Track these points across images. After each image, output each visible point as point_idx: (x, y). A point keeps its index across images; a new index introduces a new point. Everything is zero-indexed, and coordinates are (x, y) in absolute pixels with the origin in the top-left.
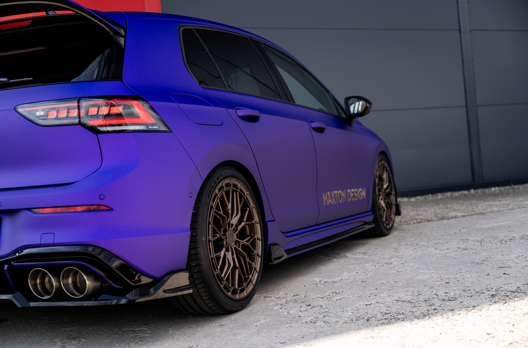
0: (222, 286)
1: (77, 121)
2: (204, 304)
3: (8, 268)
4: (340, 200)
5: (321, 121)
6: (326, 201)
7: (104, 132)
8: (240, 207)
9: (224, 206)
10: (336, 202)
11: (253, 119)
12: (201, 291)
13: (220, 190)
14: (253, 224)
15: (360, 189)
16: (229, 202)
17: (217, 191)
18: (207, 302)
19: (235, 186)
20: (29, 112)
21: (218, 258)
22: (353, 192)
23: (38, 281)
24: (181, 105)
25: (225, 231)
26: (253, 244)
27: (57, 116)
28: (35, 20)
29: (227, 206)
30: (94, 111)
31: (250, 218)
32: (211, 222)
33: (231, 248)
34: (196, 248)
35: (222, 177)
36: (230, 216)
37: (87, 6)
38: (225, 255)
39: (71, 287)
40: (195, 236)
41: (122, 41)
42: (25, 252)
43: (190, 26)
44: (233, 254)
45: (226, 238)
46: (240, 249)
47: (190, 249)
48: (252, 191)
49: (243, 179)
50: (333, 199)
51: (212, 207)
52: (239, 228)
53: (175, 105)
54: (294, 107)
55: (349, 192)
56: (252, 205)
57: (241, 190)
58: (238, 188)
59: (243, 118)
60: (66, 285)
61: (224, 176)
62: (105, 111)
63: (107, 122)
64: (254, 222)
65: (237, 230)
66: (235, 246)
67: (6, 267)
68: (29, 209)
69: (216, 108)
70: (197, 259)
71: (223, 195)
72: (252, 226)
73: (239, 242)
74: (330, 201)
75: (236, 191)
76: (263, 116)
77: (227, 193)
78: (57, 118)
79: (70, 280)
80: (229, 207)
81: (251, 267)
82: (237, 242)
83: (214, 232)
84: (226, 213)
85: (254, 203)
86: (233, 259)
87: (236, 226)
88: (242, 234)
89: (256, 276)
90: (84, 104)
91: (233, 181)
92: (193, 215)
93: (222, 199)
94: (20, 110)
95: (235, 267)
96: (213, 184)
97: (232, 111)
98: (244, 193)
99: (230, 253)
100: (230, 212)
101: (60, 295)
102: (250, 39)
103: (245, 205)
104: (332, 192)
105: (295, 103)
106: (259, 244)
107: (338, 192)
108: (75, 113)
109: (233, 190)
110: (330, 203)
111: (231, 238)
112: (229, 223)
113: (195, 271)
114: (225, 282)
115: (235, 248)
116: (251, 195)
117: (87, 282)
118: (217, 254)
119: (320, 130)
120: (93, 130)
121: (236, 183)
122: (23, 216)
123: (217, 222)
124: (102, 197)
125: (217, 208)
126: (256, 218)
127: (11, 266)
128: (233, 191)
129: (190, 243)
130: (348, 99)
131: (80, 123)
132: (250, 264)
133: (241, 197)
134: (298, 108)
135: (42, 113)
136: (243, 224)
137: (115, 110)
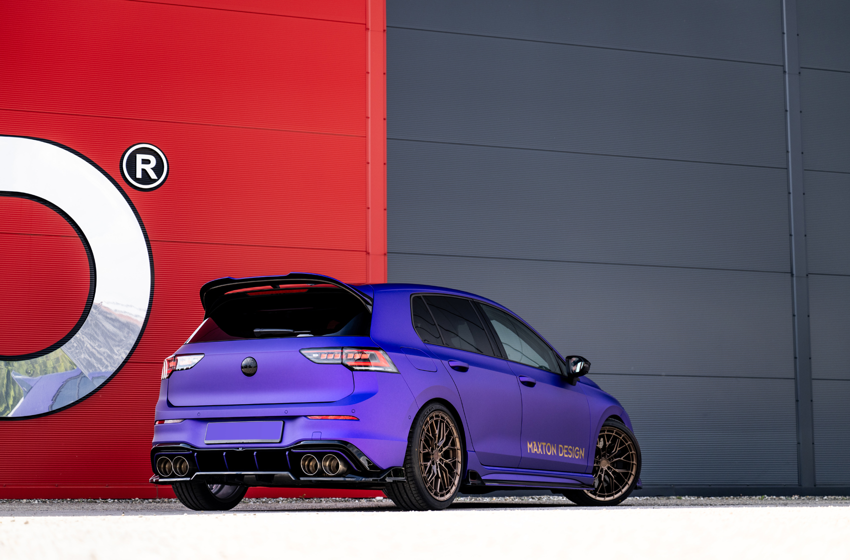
0: (427, 486)
1: (340, 362)
2: (413, 498)
3: (288, 453)
4: (549, 452)
5: (532, 377)
6: (530, 449)
7: (357, 370)
8: (445, 435)
9: (433, 432)
10: (543, 452)
11: (463, 370)
12: (412, 486)
13: (430, 419)
14: (455, 449)
15: (577, 448)
16: (437, 429)
17: (428, 419)
18: (415, 496)
19: (442, 418)
20: (308, 354)
21: (426, 467)
22: (566, 449)
23: (306, 463)
24: (407, 355)
25: (432, 449)
26: (455, 464)
27: (327, 358)
28: (310, 289)
29: (435, 432)
30: (351, 356)
31: (454, 444)
32: (423, 440)
33: (436, 463)
34: (411, 455)
35: (433, 410)
36: (437, 439)
37: (344, 281)
38: (431, 467)
39: (327, 468)
40: (411, 447)
41: (370, 308)
42: (302, 443)
43: (419, 294)
44: (437, 468)
45: (433, 455)
46: (443, 465)
47: (406, 456)
48: (456, 424)
49: (450, 414)
50: (540, 449)
51: (424, 429)
52: (444, 449)
53: (403, 355)
54: (505, 362)
55: (561, 448)
56: (456, 434)
57: (447, 421)
58: (445, 420)
59: (453, 368)
60: (325, 466)
61: (434, 409)
62: (358, 356)
63: (357, 364)
64: (456, 448)
65: (442, 451)
66: (439, 462)
67: (287, 453)
68: (305, 416)
69: (434, 359)
70: (411, 463)
71: (432, 422)
72: (454, 451)
73: (443, 460)
74: (535, 450)
75: (443, 422)
76: (471, 368)
77: (436, 422)
78: (327, 359)
79: (328, 463)
80: (437, 432)
81: (451, 482)
82: (441, 460)
83: (424, 448)
84: (434, 435)
85: (457, 432)
86: (437, 471)
87: (441, 448)
88: (446, 455)
89: (454, 488)
90: (346, 351)
91: (441, 414)
92: (410, 432)
93: (432, 425)
94: (303, 352)
95: (437, 477)
96: (426, 413)
97: (445, 362)
98: (449, 425)
99: (435, 466)
100: (437, 436)
101: (321, 473)
102: (471, 301)
103: (450, 434)
104: (538, 443)
105: (508, 358)
106: (459, 466)
107: (546, 444)
108: (339, 357)
109: (440, 420)
110: (536, 452)
111: (437, 456)
112: (436, 444)
113: (409, 471)
114: (429, 484)
115: (439, 464)
116: (455, 427)
117: (340, 466)
118: (425, 463)
119: (530, 385)
120: (351, 368)
121: (444, 416)
122: (302, 421)
123: (426, 441)
124: (353, 411)
125: (428, 430)
126: (458, 445)
127: (291, 453)
128: (441, 422)
129: (406, 451)
130: (569, 358)
131: (342, 364)
132: (450, 479)
133: (447, 427)
134: (509, 363)
135: (317, 355)
136: (447, 447)
137: (364, 356)
